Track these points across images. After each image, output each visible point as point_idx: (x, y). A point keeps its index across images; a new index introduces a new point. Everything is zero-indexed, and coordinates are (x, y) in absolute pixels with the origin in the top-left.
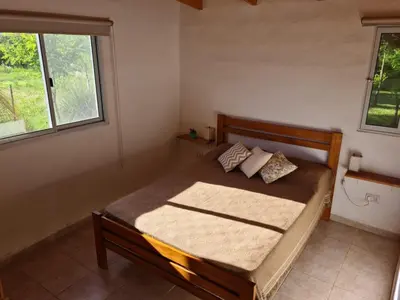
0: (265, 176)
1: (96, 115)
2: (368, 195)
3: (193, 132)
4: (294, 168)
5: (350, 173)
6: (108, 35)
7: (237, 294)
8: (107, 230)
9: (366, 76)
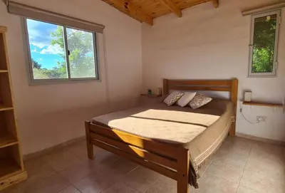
0: (192, 105)
1: (94, 76)
2: (258, 117)
3: (150, 91)
4: (211, 99)
5: (245, 102)
6: (102, 33)
7: (176, 160)
8: (94, 132)
9: (249, 43)
